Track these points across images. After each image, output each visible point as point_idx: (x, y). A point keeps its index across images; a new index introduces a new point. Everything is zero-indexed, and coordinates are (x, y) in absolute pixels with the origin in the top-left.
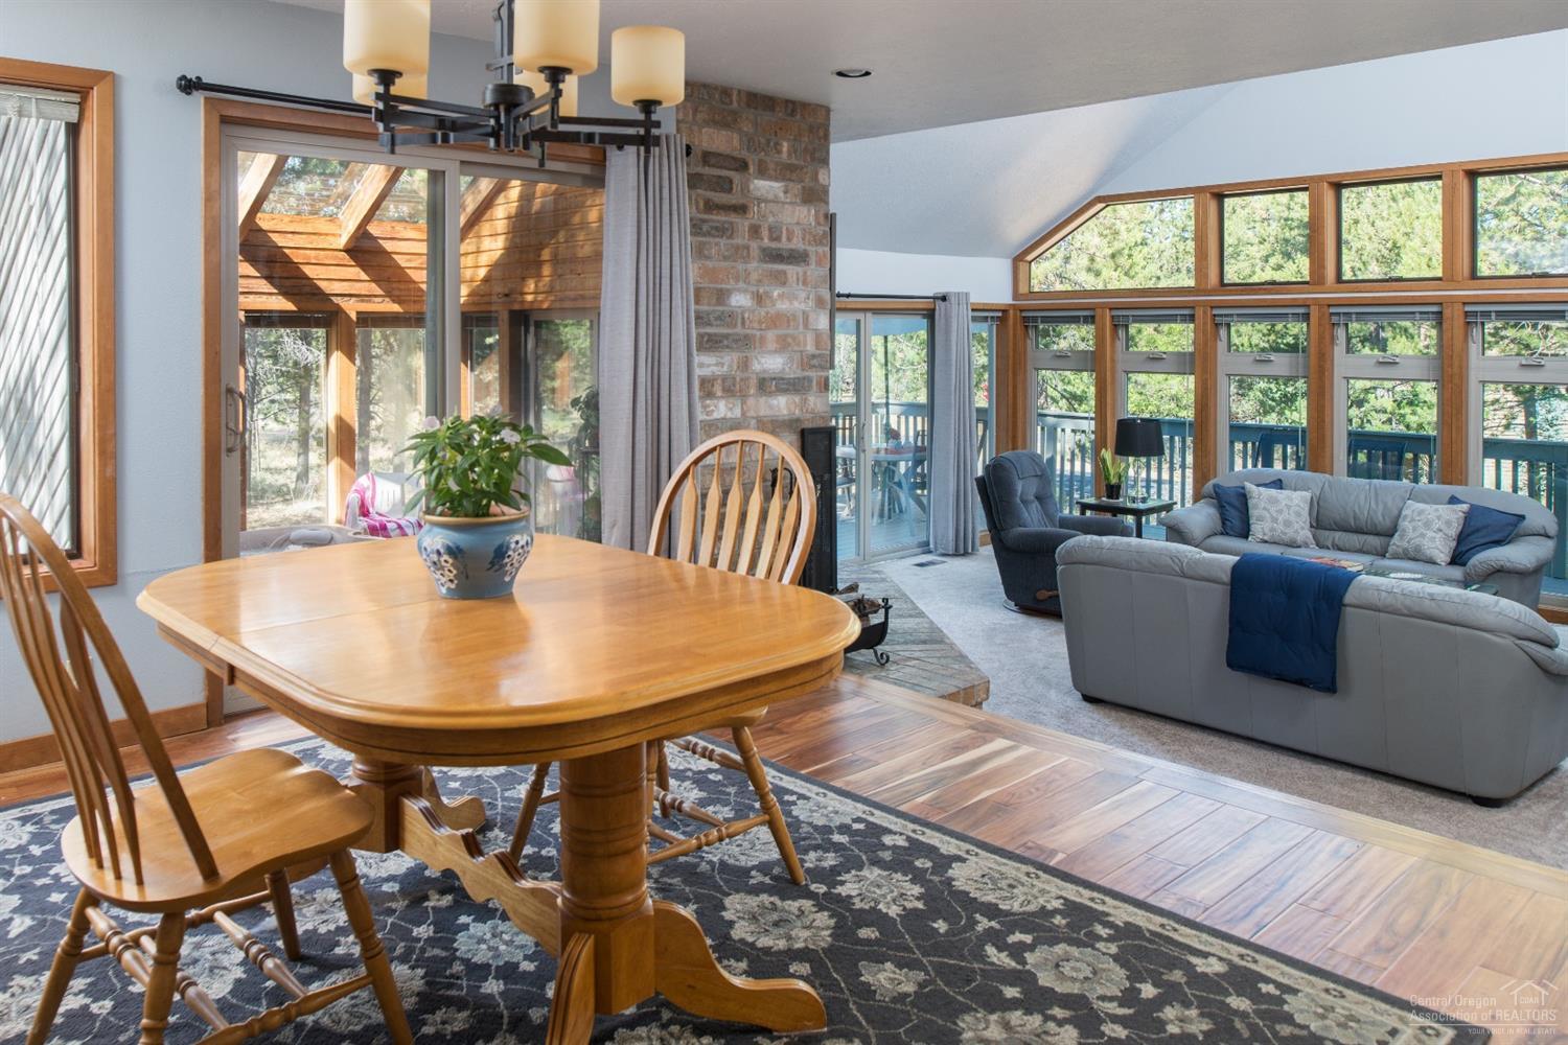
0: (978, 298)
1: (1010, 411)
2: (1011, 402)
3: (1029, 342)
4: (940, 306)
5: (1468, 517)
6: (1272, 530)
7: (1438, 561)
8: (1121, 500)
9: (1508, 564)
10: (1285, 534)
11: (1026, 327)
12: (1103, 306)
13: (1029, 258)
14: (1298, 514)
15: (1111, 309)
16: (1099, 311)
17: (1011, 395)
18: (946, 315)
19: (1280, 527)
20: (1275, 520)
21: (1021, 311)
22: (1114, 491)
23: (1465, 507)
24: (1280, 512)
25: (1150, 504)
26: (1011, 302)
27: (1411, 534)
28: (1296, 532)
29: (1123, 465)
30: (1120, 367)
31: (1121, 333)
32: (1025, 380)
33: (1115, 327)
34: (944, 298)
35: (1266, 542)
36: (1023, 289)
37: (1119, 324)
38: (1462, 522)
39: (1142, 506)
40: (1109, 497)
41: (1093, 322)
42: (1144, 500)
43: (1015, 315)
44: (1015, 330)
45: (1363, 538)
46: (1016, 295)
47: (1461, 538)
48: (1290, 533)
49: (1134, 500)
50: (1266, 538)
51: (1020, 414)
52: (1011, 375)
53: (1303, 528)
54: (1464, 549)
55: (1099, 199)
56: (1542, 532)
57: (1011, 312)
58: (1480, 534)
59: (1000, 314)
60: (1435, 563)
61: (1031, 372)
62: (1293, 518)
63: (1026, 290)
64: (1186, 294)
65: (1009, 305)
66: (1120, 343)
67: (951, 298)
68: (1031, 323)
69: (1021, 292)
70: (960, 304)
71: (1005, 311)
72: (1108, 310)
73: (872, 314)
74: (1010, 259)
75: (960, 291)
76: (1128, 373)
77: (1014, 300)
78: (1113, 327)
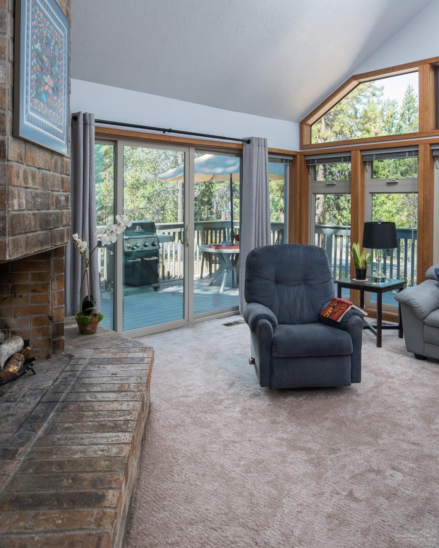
0: (273, 144)
1: (298, 221)
2: (298, 215)
3: (310, 176)
4: (246, 147)
8: (367, 280)
11: (308, 167)
12: (356, 149)
13: (310, 122)
15: (361, 151)
16: (353, 153)
17: (298, 210)
18: (250, 153)
21: (305, 156)
22: (361, 273)
25: (387, 283)
26: (298, 150)
29: (368, 255)
30: (367, 190)
31: (368, 168)
32: (307, 202)
33: (364, 163)
34: (248, 141)
36: (306, 142)
37: (367, 162)
39: (381, 285)
40: (358, 277)
41: (350, 160)
42: (383, 280)
43: (301, 159)
44: (301, 169)
46: (302, 146)
49: (376, 280)
51: (304, 223)
52: (298, 197)
55: (355, 78)
57: (298, 156)
59: (291, 158)
61: (311, 197)
63: (308, 143)
64: (413, 136)
65: (297, 152)
66: (368, 174)
67: (254, 142)
68: (312, 163)
69: (305, 144)
70: (260, 147)
71: (294, 156)
72: (359, 152)
73: (195, 149)
74: (298, 123)
75: (261, 137)
76: (373, 194)
77: (300, 149)
78: (363, 163)
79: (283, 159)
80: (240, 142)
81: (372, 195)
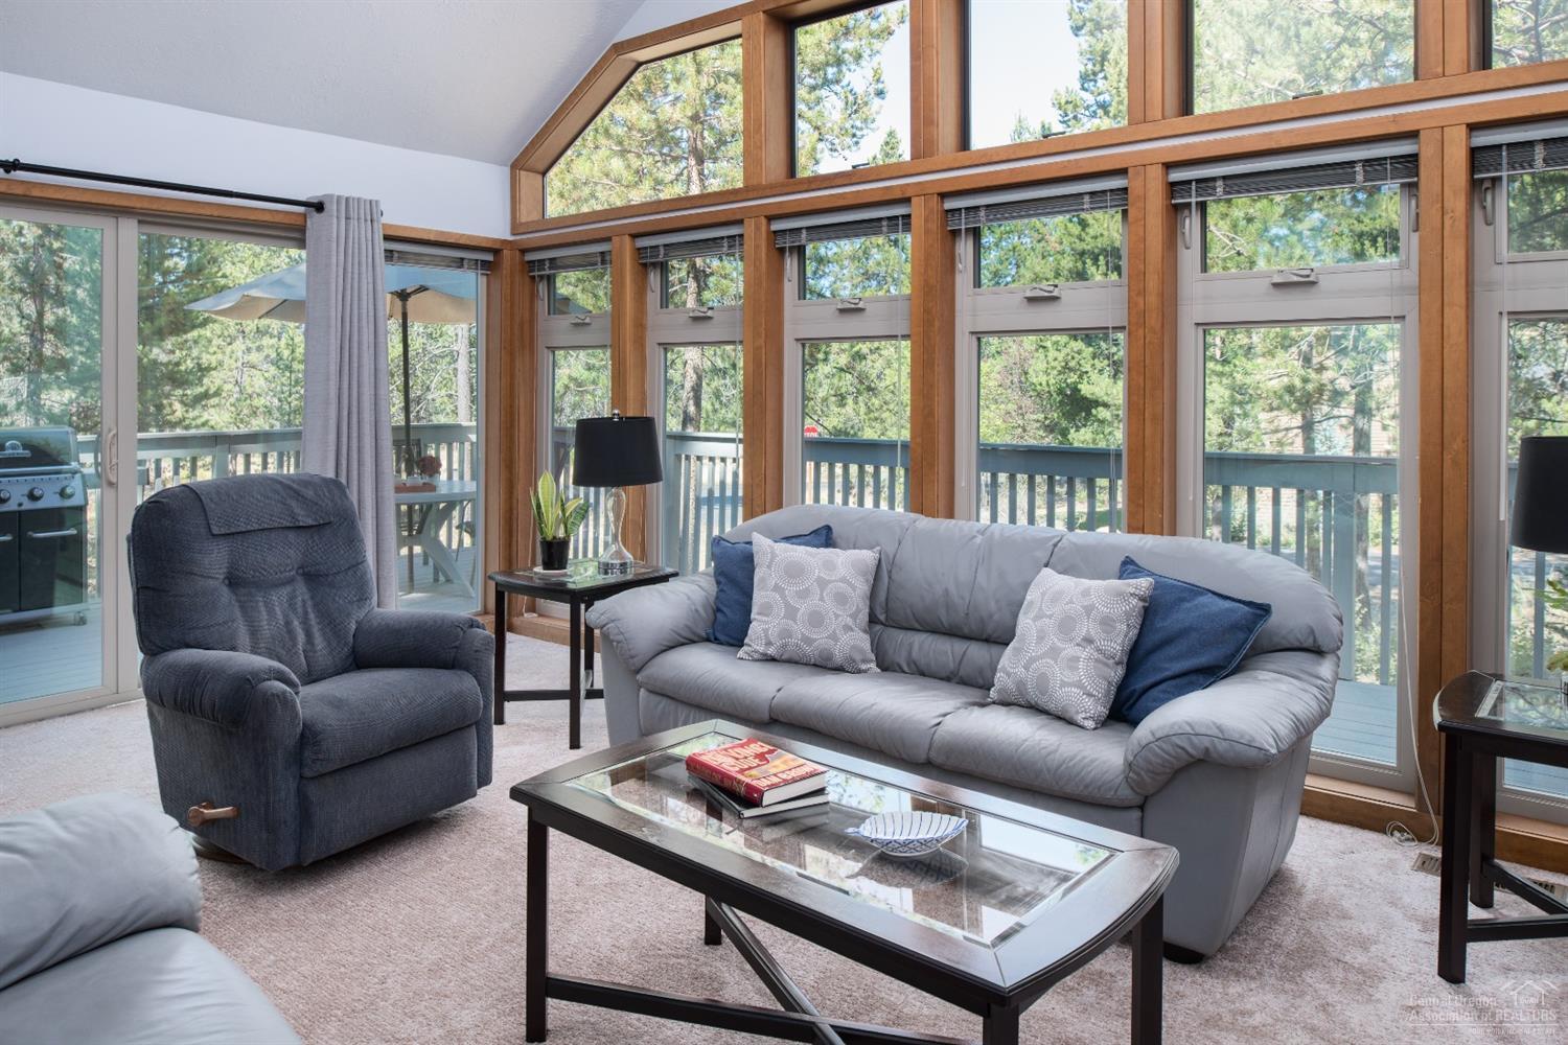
4: (314, 222)
5: (1151, 610)
6: (786, 633)
7: (1079, 718)
9: (1222, 746)
10: (808, 641)
11: (533, 279)
12: (620, 232)
13: (537, 163)
14: (841, 599)
15: (634, 236)
16: (615, 242)
19: (799, 629)
20: (791, 613)
23: (1143, 584)
24: (804, 594)
26: (507, 237)
27: (1034, 650)
28: (834, 637)
29: (575, 504)
30: (653, 337)
31: (654, 278)
34: (319, 207)
35: (773, 659)
37: (649, 265)
38: (1136, 621)
40: (547, 564)
41: (608, 263)
42: (624, 568)
43: (512, 259)
45: (959, 646)
46: (515, 227)
47: (1136, 657)
48: (820, 640)
49: (606, 569)
50: (771, 651)
53: (848, 628)
54: (1139, 685)
56: (1309, 643)
57: (507, 252)
58: (1171, 650)
59: (490, 257)
60: (1070, 722)
61: (543, 356)
62: (829, 606)
63: (535, 216)
64: (732, 198)
65: (504, 242)
66: (653, 298)
67: (331, 207)
68: (539, 271)
69: (523, 221)
70: (354, 223)
71: (496, 252)
72: (627, 239)
73: (140, 222)
74: (506, 165)
75: (356, 195)
76: (666, 346)
77: (513, 234)
78: (640, 267)
79: (462, 259)
80: (301, 209)
81: (665, 349)
